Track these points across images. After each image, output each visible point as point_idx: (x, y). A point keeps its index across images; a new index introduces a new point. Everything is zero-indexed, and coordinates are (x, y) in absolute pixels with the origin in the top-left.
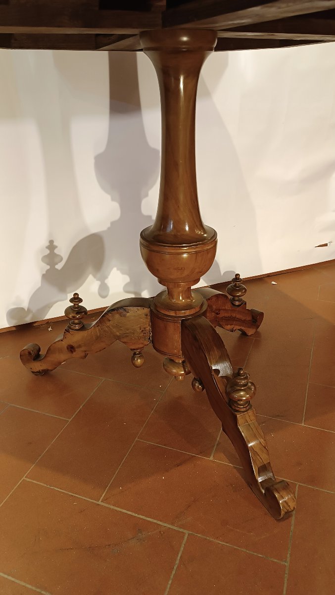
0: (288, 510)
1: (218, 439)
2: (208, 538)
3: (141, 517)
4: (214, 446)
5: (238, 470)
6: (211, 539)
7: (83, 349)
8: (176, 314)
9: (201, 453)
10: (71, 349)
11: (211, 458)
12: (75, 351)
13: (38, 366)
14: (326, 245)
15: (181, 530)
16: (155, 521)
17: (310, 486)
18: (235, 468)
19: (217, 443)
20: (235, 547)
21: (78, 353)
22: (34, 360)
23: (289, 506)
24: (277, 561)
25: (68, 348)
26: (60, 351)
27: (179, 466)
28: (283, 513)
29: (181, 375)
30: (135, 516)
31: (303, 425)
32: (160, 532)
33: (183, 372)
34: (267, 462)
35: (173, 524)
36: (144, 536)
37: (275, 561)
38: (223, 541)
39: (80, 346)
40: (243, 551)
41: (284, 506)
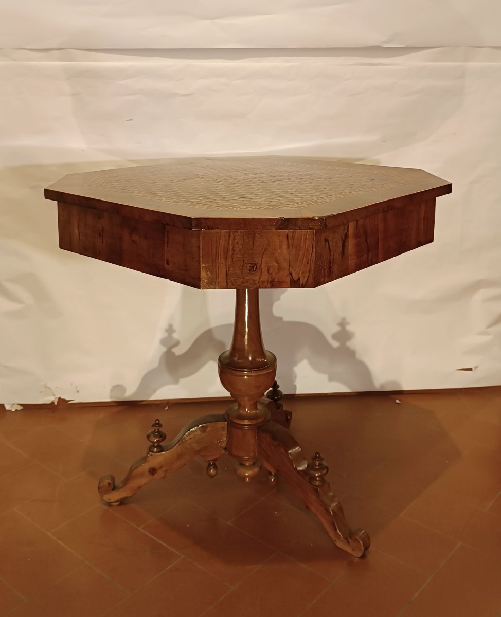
7: (164, 469)
10: (153, 471)
12: (156, 472)
13: (115, 496)
14: (470, 369)
21: (160, 474)
22: (113, 490)
25: (149, 471)
26: (142, 475)
39: (161, 467)
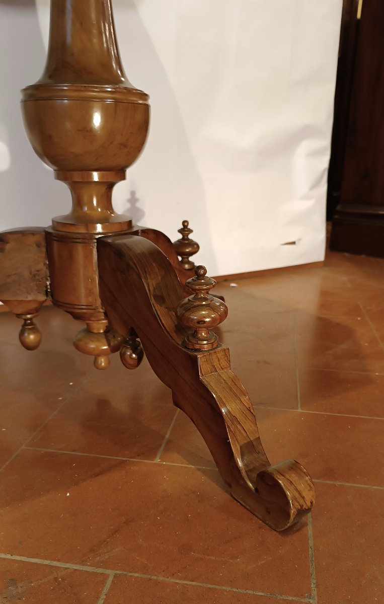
0: (302, 506)
1: (167, 436)
2: (155, 578)
3: (18, 558)
4: (160, 446)
5: (204, 472)
6: (161, 578)
8: (87, 229)
9: (139, 455)
11: (158, 460)
14: (294, 243)
15: (100, 570)
16: (47, 562)
17: (328, 482)
18: (199, 469)
19: (165, 441)
20: (209, 586)
23: (303, 498)
24: (294, 598)
27: (98, 475)
28: (293, 511)
29: (104, 353)
30: (5, 559)
31: (299, 410)
32: (56, 579)
33: (105, 347)
34: (255, 438)
35: (82, 563)
36: (20, 590)
37: (290, 598)
38: (185, 579)
40: (226, 591)
41: (295, 499)
